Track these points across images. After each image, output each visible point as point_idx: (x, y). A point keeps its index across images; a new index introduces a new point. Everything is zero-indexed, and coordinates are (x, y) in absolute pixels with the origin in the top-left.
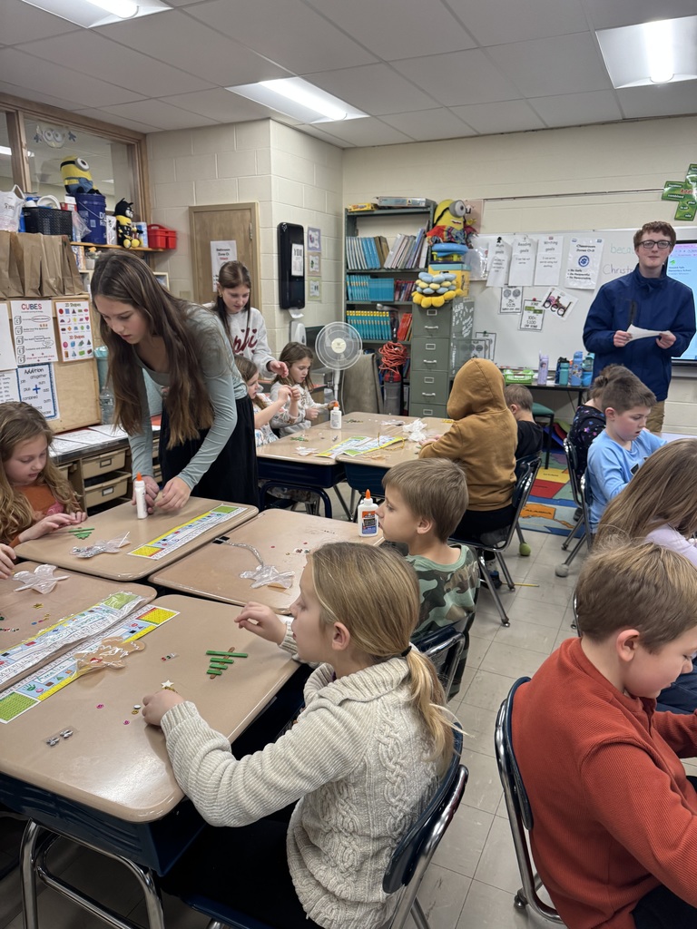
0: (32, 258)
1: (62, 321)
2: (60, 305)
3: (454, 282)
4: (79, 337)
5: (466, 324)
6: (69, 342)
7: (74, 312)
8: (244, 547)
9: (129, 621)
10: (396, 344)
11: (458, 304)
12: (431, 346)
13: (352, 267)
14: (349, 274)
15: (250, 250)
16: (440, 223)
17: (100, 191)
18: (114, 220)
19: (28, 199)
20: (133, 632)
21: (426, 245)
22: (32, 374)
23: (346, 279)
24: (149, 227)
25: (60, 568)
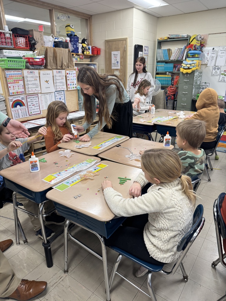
0: (60, 56)
1: (68, 77)
2: (68, 72)
3: (196, 64)
4: (73, 82)
5: (199, 79)
6: (70, 84)
7: (71, 74)
8: (126, 148)
9: (93, 166)
10: (173, 86)
11: (196, 72)
12: (186, 87)
13: (159, 60)
14: (158, 62)
15: (125, 54)
16: (192, 43)
17: (77, 36)
18: (81, 45)
19: (55, 39)
20: (95, 170)
21: (186, 51)
22: (59, 94)
23: (156, 64)
24: (92, 47)
25: (72, 151)
